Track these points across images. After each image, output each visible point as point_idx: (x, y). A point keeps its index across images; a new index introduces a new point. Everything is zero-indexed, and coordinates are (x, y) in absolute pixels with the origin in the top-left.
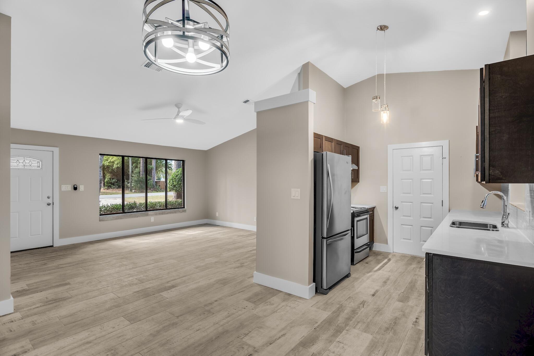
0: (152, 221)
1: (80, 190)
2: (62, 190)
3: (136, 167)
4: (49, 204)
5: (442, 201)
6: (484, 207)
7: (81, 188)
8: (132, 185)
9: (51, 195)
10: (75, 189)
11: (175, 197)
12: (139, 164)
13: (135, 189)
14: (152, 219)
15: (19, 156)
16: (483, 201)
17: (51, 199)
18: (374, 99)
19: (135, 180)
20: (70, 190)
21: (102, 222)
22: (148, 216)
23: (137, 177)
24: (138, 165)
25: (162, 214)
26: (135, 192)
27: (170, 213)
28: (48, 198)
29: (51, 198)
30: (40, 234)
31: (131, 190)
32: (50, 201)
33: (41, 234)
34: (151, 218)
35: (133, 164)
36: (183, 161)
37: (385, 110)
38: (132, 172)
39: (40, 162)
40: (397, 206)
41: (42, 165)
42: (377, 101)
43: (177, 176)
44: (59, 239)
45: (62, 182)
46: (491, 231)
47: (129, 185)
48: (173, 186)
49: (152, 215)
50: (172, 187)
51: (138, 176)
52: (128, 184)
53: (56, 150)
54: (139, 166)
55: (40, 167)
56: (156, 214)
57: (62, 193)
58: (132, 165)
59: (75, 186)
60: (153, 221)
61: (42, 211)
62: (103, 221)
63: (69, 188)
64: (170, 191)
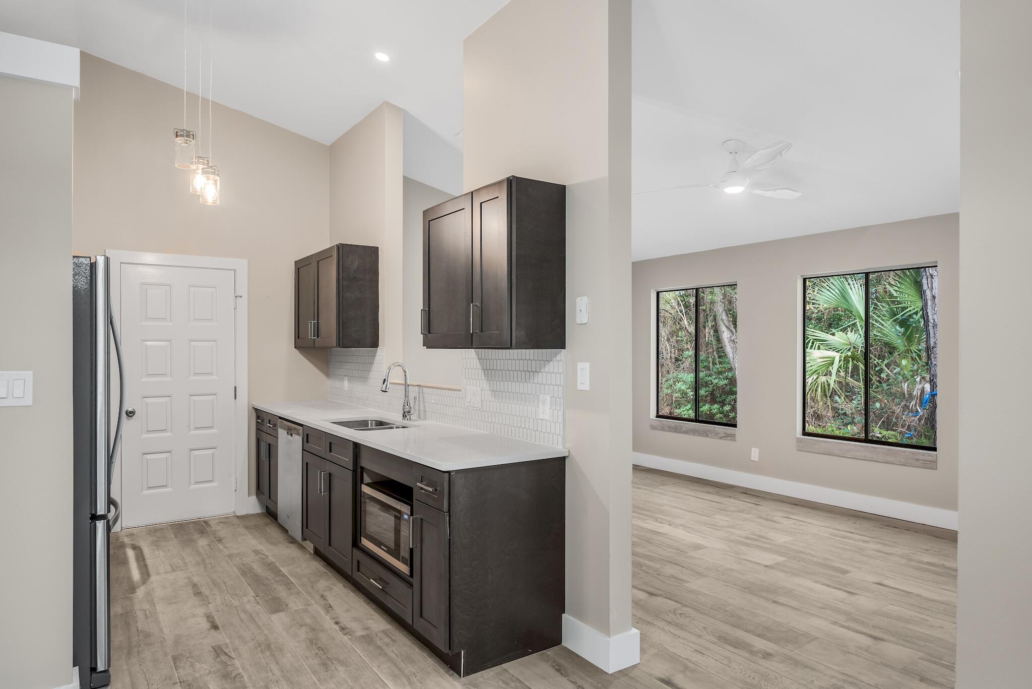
5: (235, 388)
6: (387, 390)
16: (385, 380)
18: (182, 136)
37: (212, 174)
40: (130, 409)
42: (187, 143)
46: (395, 429)
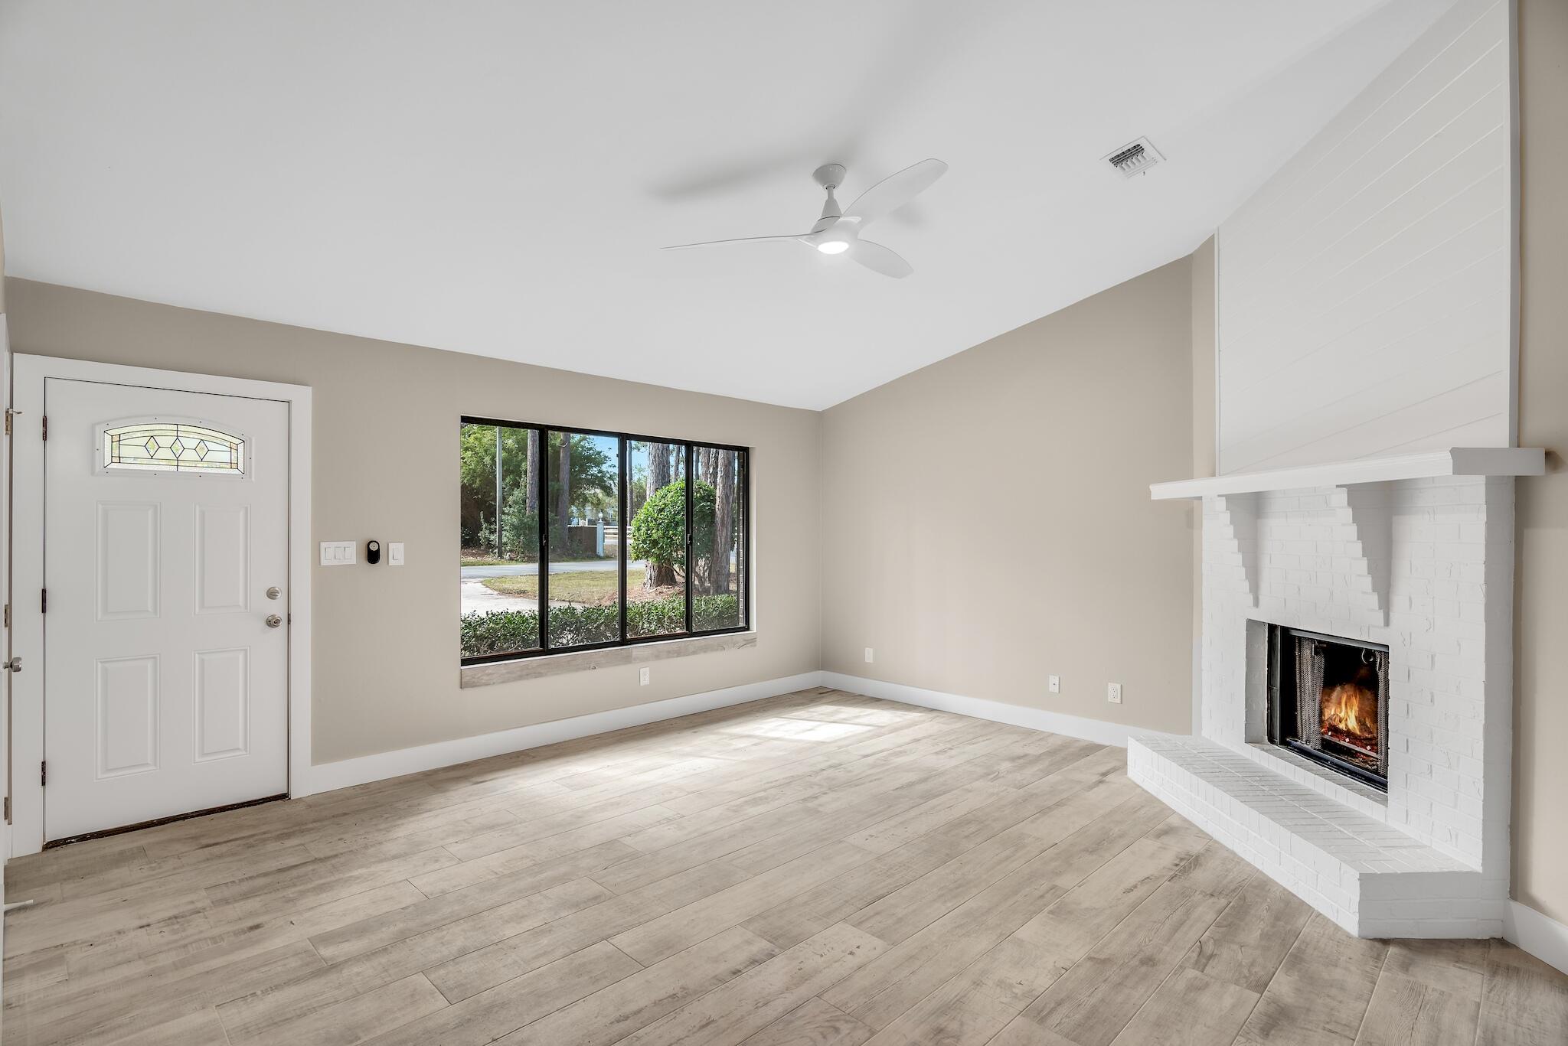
0: (643, 683)
1: (392, 562)
2: (324, 563)
3: (516, 485)
4: (272, 623)
7: (395, 554)
8: (505, 540)
9: (280, 585)
10: (373, 557)
11: (651, 579)
12: (523, 476)
13: (511, 551)
14: (645, 674)
15: (156, 419)
17: (282, 597)
19: (512, 524)
20: (354, 561)
21: (469, 692)
22: (630, 662)
23: (516, 514)
24: (520, 477)
25: (679, 653)
26: (511, 559)
28: (272, 594)
29: (279, 595)
30: (238, 749)
31: (501, 555)
32: (277, 608)
33: (241, 746)
34: (642, 670)
35: (506, 476)
36: (744, 452)
38: (504, 499)
39: (241, 447)
41: (248, 458)
43: (661, 510)
44: (315, 762)
45: (322, 532)
47: (494, 538)
48: (648, 542)
49: (643, 660)
50: (645, 546)
51: (519, 512)
52: (492, 537)
53: (302, 397)
54: (522, 483)
55: (240, 465)
56: (658, 657)
57: (323, 577)
58: (503, 480)
59: (373, 547)
60: (648, 682)
61: (246, 650)
62: (474, 685)
63: (350, 553)
64: (637, 558)
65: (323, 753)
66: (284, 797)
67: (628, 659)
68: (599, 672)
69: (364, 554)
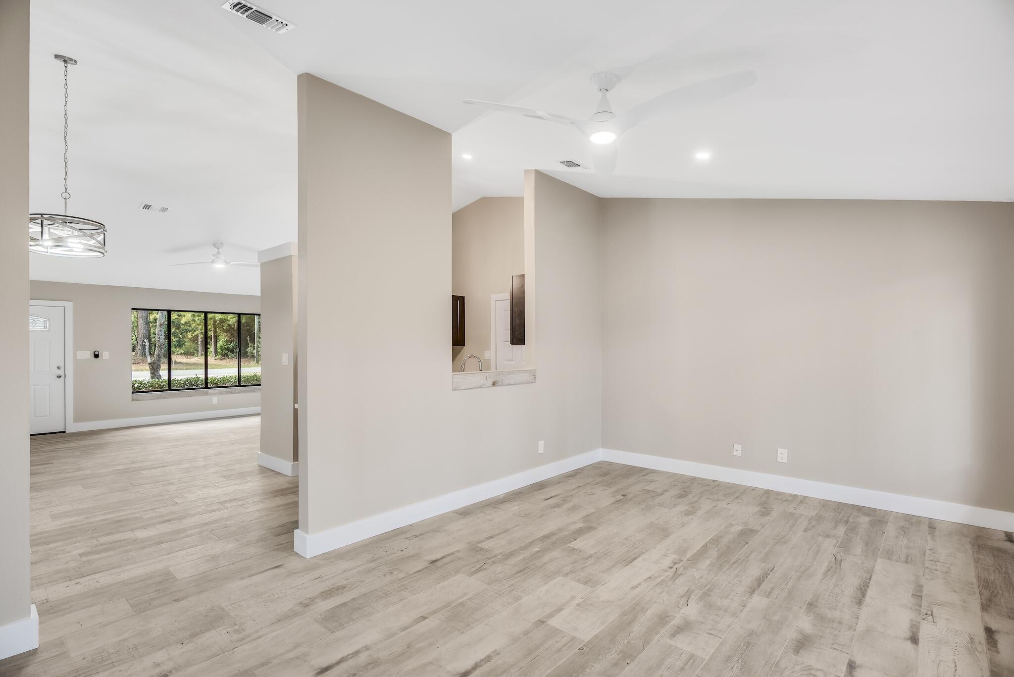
0: (213, 403)
1: (104, 358)
2: (78, 358)
4: (59, 377)
7: (105, 355)
9: (62, 365)
10: (96, 356)
14: (215, 400)
17: (62, 369)
20: (89, 357)
21: (136, 402)
22: (207, 395)
25: (231, 393)
27: (245, 391)
28: (59, 368)
32: (61, 372)
33: (48, 416)
34: (213, 398)
39: (48, 322)
41: (50, 325)
44: (74, 422)
45: (77, 347)
49: (214, 394)
53: (69, 305)
55: (48, 327)
56: (221, 393)
57: (78, 363)
59: (97, 353)
60: (216, 403)
61: (49, 385)
62: (138, 400)
63: (88, 355)
65: (77, 419)
66: (64, 432)
67: (207, 394)
68: (193, 398)
69: (93, 355)
